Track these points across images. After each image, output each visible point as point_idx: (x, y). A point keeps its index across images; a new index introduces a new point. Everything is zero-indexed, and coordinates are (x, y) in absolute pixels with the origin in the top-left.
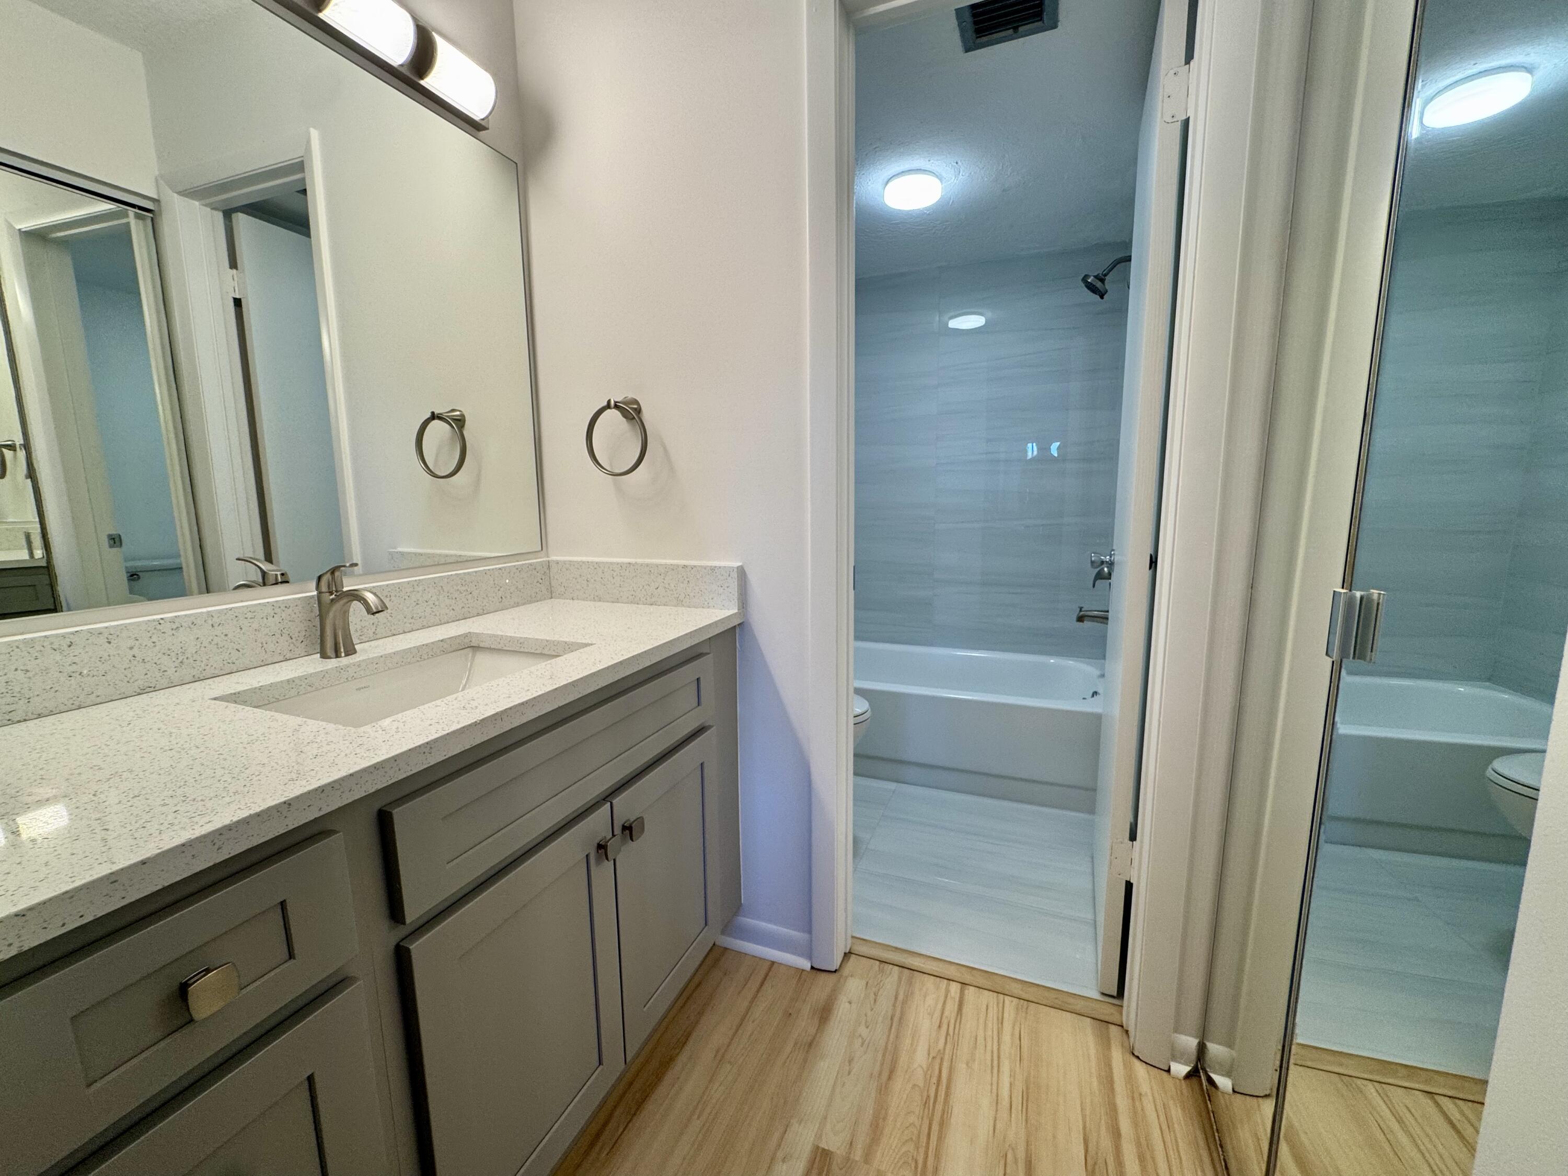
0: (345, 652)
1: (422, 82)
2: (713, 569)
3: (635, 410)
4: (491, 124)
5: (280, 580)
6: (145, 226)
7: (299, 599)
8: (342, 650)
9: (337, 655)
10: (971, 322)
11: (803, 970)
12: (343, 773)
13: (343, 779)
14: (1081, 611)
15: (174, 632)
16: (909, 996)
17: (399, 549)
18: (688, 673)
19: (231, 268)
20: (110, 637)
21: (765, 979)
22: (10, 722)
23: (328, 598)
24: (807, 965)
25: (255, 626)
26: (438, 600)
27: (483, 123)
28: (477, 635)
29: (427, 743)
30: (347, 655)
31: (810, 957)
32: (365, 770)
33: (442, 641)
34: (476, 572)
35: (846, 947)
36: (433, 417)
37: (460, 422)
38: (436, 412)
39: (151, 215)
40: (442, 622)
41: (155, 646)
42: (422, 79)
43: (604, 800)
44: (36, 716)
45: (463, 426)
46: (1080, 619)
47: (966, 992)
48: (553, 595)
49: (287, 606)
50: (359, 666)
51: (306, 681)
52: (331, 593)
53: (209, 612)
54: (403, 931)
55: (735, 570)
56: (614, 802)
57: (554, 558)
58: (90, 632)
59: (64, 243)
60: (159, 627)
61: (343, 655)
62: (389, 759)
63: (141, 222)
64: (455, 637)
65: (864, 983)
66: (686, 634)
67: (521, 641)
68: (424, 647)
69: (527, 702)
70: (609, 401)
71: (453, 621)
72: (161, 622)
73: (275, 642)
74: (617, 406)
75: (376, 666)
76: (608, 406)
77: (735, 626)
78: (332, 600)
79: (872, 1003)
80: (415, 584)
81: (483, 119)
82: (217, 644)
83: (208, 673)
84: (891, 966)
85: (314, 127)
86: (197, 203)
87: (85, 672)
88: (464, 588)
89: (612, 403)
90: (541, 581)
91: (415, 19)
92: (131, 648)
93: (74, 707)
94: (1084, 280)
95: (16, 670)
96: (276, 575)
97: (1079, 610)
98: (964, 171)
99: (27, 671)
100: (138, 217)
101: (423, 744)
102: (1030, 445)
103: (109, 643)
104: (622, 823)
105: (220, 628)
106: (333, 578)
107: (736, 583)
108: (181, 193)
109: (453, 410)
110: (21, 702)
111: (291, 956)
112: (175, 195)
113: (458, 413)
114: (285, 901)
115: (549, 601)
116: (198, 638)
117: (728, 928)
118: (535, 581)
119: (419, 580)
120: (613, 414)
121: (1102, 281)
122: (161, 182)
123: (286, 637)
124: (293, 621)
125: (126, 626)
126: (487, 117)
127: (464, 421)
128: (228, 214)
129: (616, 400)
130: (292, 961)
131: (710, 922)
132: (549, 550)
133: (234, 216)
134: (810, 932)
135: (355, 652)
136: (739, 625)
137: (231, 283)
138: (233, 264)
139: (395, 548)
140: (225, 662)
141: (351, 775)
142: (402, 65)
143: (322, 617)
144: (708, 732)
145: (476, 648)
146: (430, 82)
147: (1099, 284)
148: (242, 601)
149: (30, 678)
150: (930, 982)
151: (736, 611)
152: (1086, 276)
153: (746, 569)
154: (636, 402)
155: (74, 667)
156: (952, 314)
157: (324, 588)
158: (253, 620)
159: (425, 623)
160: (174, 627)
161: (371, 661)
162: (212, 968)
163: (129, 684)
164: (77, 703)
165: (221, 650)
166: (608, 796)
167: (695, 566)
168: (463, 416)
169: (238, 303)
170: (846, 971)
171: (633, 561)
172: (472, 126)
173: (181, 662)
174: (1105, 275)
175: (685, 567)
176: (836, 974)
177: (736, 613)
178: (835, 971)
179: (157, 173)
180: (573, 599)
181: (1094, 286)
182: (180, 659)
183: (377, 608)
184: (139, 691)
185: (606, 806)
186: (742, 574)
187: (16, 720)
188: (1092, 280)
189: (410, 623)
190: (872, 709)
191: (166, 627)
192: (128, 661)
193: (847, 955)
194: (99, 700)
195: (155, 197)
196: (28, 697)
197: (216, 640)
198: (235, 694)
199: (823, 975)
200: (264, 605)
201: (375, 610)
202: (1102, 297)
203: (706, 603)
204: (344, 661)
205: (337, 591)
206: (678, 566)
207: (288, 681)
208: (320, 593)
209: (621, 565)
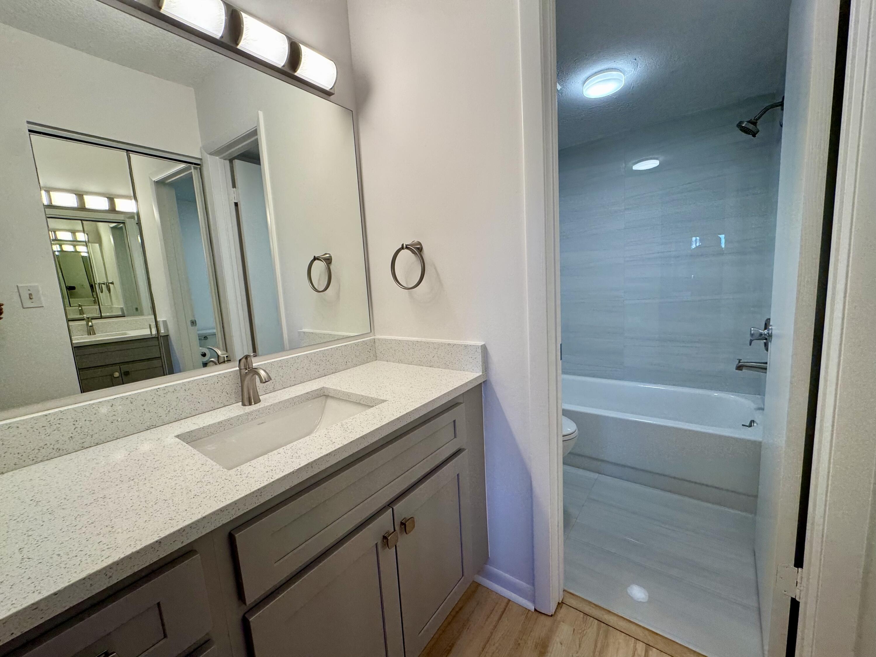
0: (254, 402)
1: (296, 74)
2: (466, 346)
3: (418, 248)
4: (336, 91)
5: (226, 360)
6: (198, 172)
7: (232, 372)
8: (253, 401)
9: (250, 404)
10: (651, 164)
11: (529, 610)
12: (199, 517)
13: (198, 521)
14: (739, 362)
15: (165, 395)
16: (605, 647)
17: (304, 330)
18: (447, 418)
19: (233, 188)
20: (132, 400)
21: (503, 612)
22: (83, 448)
23: (244, 371)
24: (532, 608)
25: (208, 389)
26: (309, 366)
27: (331, 91)
28: (327, 389)
29: (258, 490)
30: (255, 404)
31: (534, 602)
32: (214, 513)
33: (307, 393)
34: (331, 349)
35: (559, 598)
36: (315, 259)
37: (328, 261)
38: (316, 256)
39: (199, 167)
40: (312, 378)
41: (155, 403)
42: (296, 72)
43: (388, 505)
44: (95, 444)
45: (330, 263)
46: (739, 368)
47: (650, 652)
48: (378, 358)
49: (225, 376)
50: (259, 411)
51: (229, 422)
52: (246, 369)
53: (183, 383)
54: (244, 609)
55: (480, 347)
56: (394, 508)
57: (378, 336)
58: (122, 398)
59: (171, 184)
60: (157, 393)
61: (253, 403)
62: (232, 503)
63: (196, 171)
64: (315, 391)
65: (572, 629)
66: (445, 394)
67: (349, 394)
68: (296, 398)
69: (330, 454)
70: (403, 245)
71: (318, 378)
72: (158, 390)
73: (219, 397)
74: (407, 248)
75: (269, 411)
76: (402, 248)
77: (481, 383)
78: (246, 373)
79: (578, 646)
80: (296, 359)
81: (331, 89)
82: (188, 400)
83: (183, 416)
84: (592, 619)
85: (261, 111)
86: (217, 158)
87: (119, 420)
88: (324, 358)
89: (405, 246)
90: (370, 351)
91: (289, 38)
92: (143, 405)
93: (114, 438)
94: (739, 125)
95: (85, 420)
96: (224, 357)
97: (738, 361)
98: (641, 64)
99: (91, 421)
100: (195, 168)
101: (256, 491)
102: (694, 239)
103: (132, 403)
104: (401, 521)
105: (189, 391)
106: (247, 361)
107: (480, 356)
108: (211, 154)
109: (326, 254)
110: (88, 437)
111: (165, 636)
112: (208, 155)
113: (328, 255)
114: (159, 602)
115: (375, 362)
116: (177, 398)
117: (481, 571)
118: (367, 351)
119: (298, 356)
120: (405, 253)
121: (754, 124)
122: (202, 149)
123: (224, 393)
124: (228, 384)
125: (140, 393)
126: (333, 86)
127: (332, 259)
128: (231, 161)
129: (407, 244)
130: (165, 640)
131: (465, 574)
132: (375, 331)
133: (234, 161)
134: (533, 585)
135: (260, 401)
136: (483, 382)
137: (233, 195)
138: (234, 186)
139: (301, 329)
140: (192, 410)
141: (204, 518)
142: (284, 66)
143: (242, 382)
144: (463, 453)
145: (327, 396)
146: (300, 73)
147: (751, 127)
148: (203, 375)
149: (92, 425)
150: (621, 637)
151: (481, 374)
152: (741, 123)
153: (487, 346)
154: (419, 243)
155: (114, 418)
156: (634, 161)
157: (242, 367)
158: (206, 385)
159: (302, 380)
160: (165, 392)
161: (266, 408)
162: (110, 652)
163: (142, 425)
164: (116, 436)
165: (190, 403)
166: (390, 504)
167: (455, 344)
168: (331, 257)
169: (236, 204)
170: (559, 616)
171: (419, 339)
172: (326, 94)
173: (169, 411)
174: (757, 120)
175: (449, 344)
176: (552, 618)
177: (480, 376)
178: (552, 616)
179: (200, 145)
180: (387, 361)
181: (747, 128)
182: (168, 409)
183: (265, 379)
184: (147, 428)
185: (390, 510)
186: (484, 349)
187: (86, 447)
188: (746, 124)
189: (294, 381)
190: (578, 430)
191: (161, 393)
192: (141, 412)
193: (560, 605)
194: (126, 434)
195: (201, 158)
196: (91, 434)
197: (188, 398)
198: (189, 432)
199: (544, 616)
200: (213, 376)
201: (264, 381)
202: (754, 136)
203: (462, 368)
204: (254, 407)
205: (249, 368)
206: (445, 344)
207: (219, 422)
208: (240, 369)
209: (413, 343)
